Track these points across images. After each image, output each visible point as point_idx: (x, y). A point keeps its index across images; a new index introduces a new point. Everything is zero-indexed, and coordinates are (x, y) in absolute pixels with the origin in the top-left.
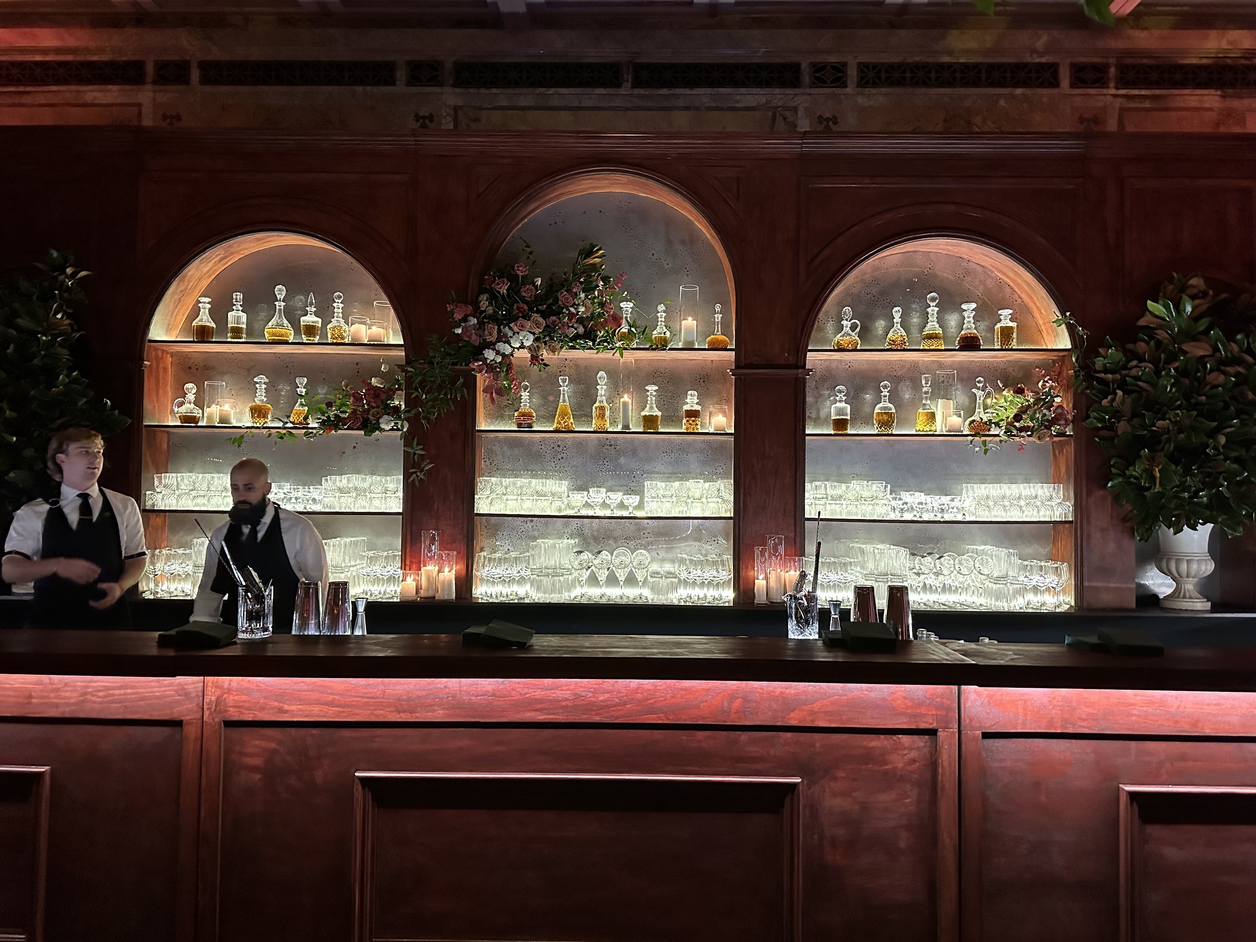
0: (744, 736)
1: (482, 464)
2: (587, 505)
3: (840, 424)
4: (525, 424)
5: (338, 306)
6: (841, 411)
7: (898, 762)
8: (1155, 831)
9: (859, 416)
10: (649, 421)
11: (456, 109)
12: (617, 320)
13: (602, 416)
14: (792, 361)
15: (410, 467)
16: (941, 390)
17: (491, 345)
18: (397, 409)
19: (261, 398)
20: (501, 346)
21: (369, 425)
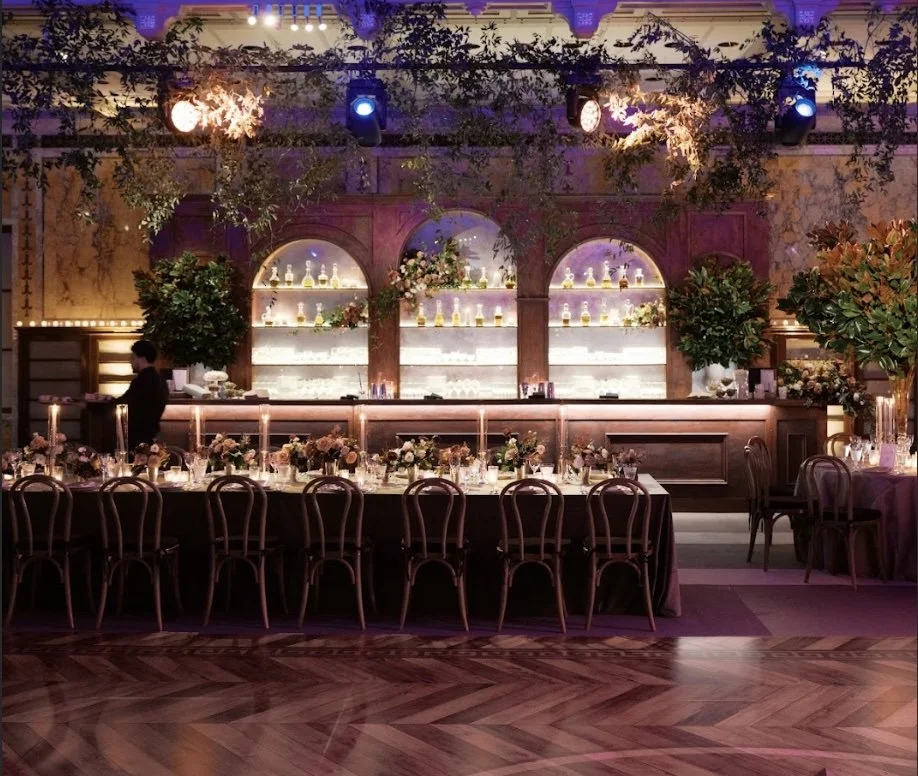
0: (503, 423)
1: (401, 342)
2: (450, 360)
3: (566, 321)
4: (422, 323)
5: (335, 270)
6: (566, 315)
7: (545, 428)
8: (615, 446)
9: (576, 317)
10: (479, 321)
11: (378, 158)
12: (463, 275)
13: (457, 318)
14: (542, 294)
15: (372, 345)
16: (612, 303)
17: (407, 290)
18: (364, 318)
19: (301, 313)
20: (413, 290)
21: (352, 325)
